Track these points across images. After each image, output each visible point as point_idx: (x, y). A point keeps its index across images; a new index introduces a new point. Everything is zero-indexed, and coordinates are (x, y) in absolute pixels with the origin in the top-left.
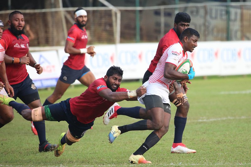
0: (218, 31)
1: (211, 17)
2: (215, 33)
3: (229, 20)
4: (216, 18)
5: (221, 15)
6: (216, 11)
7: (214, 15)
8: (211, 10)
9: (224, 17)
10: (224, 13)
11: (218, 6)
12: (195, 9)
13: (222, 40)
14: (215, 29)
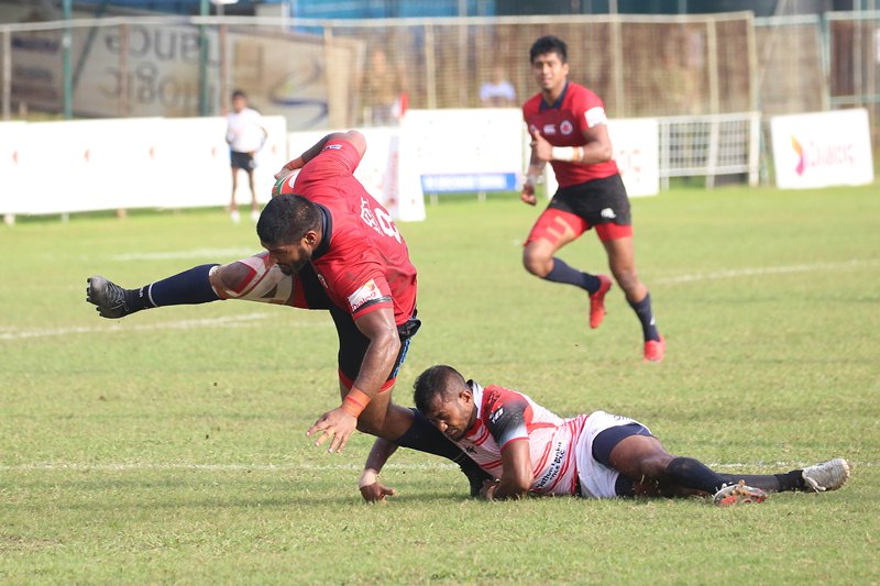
0: (177, 92)
1: (159, 54)
2: (169, 97)
3: (204, 59)
4: (172, 55)
5: (185, 48)
6: (173, 37)
7: (165, 49)
8: (158, 35)
9: (193, 54)
10: (191, 42)
11: (178, 25)
12: (115, 32)
13: (185, 113)
14: (169, 87)
